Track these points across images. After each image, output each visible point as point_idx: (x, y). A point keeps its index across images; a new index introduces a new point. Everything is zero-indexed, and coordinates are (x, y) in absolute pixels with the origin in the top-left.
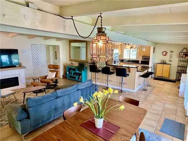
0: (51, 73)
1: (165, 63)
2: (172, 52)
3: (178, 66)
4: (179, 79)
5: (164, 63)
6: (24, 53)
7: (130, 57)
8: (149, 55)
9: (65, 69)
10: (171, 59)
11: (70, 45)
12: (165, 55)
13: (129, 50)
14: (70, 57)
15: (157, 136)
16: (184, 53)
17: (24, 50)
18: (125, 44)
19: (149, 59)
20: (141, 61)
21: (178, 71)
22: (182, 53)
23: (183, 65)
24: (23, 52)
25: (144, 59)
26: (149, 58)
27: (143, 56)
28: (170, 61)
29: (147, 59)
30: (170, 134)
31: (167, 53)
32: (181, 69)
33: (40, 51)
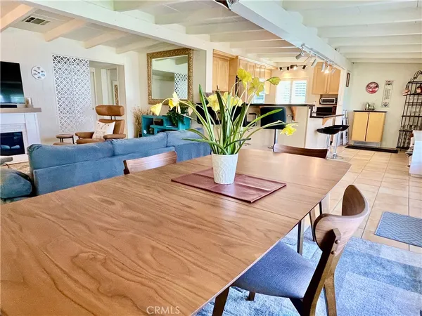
0: (102, 124)
1: (373, 111)
2: (389, 83)
3: (403, 116)
4: (403, 146)
5: (370, 110)
6: (36, 77)
7: (290, 100)
8: (336, 93)
9: (139, 124)
10: (387, 101)
11: (149, 65)
12: (373, 92)
13: (289, 82)
14: (150, 94)
15: (369, 243)
16: (418, 85)
17: (36, 68)
18: (281, 68)
19: (336, 103)
20: (318, 108)
21: (404, 127)
22: (414, 85)
23: (415, 112)
24: (34, 72)
25: (324, 101)
26: (337, 99)
27: (321, 96)
28: (386, 105)
29: (332, 101)
30: (400, 240)
31: (377, 86)
32: (411, 124)
33: (75, 74)
